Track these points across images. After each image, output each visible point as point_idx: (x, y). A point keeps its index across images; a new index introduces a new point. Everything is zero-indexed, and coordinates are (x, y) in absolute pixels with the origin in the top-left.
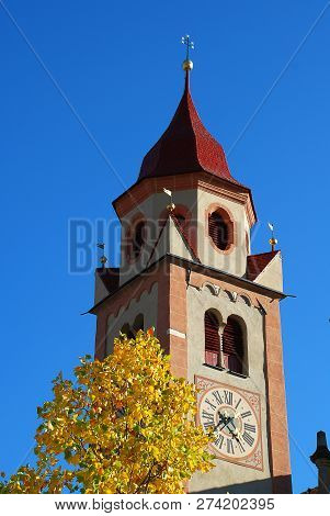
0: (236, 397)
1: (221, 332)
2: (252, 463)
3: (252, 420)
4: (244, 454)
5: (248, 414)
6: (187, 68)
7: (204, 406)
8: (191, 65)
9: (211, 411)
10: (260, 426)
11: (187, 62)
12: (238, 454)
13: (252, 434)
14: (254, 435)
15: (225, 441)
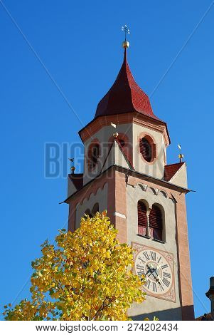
0: (158, 255)
1: (148, 214)
2: (169, 298)
3: (168, 270)
4: (163, 292)
5: (166, 266)
6: (126, 47)
7: (138, 261)
8: (128, 45)
9: (142, 265)
10: (173, 274)
11: (125, 42)
12: (159, 292)
13: (169, 279)
14: (170, 280)
15: (151, 284)
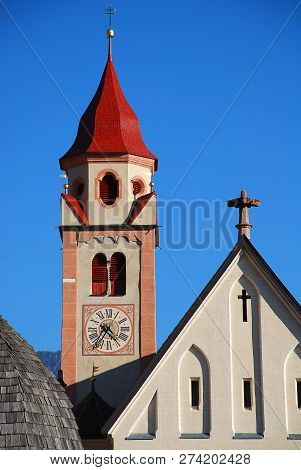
0: (115, 311)
1: (108, 266)
2: (126, 352)
3: (127, 324)
4: (120, 348)
5: (125, 320)
6: (110, 36)
7: (90, 324)
9: (95, 326)
10: (133, 326)
12: (115, 348)
13: (127, 333)
14: (128, 333)
15: (105, 343)
